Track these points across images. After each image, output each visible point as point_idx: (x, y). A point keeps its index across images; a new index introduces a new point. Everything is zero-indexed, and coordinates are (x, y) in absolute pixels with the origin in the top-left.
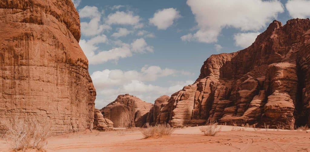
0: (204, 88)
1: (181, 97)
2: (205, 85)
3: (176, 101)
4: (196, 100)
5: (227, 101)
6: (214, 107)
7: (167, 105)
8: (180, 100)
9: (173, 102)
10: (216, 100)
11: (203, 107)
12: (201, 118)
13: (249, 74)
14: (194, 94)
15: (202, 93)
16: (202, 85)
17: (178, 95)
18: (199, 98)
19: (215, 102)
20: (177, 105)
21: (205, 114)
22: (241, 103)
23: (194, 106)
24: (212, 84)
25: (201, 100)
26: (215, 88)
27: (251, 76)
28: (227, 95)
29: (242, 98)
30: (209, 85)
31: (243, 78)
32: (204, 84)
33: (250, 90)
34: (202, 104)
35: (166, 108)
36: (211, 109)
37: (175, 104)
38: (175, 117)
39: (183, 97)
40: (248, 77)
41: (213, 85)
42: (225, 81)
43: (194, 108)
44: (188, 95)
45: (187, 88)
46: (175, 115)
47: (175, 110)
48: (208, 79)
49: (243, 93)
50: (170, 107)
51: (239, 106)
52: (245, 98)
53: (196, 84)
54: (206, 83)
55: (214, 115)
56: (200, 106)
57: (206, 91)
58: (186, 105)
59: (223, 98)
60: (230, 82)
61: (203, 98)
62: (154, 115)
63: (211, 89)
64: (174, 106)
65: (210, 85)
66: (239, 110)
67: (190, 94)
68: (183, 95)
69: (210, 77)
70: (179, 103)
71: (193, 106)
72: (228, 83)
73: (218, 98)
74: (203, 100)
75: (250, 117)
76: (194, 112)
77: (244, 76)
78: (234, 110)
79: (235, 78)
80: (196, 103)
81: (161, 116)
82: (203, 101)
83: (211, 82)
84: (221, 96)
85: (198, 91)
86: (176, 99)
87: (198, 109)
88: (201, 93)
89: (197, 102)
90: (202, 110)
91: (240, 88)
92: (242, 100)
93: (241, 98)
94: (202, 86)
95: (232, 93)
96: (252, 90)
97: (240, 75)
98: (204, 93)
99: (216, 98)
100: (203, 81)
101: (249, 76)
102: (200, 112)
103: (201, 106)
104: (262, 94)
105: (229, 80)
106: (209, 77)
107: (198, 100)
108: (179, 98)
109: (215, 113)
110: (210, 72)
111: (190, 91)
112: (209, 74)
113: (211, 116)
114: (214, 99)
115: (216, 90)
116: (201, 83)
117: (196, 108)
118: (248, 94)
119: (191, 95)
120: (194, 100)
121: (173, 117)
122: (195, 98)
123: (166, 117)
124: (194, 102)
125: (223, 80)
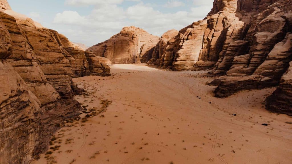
0: (215, 25)
1: (188, 36)
2: (217, 22)
3: (182, 40)
4: (205, 39)
5: (241, 41)
6: (225, 48)
7: (173, 43)
8: (187, 39)
9: (179, 41)
10: (228, 40)
11: (212, 47)
12: (210, 59)
13: (276, 6)
14: (203, 33)
15: (213, 31)
16: (213, 21)
17: (185, 33)
18: (209, 37)
19: (226, 42)
20: (182, 45)
21: (215, 55)
22: (257, 50)
23: (203, 45)
24: (225, 20)
25: (210, 40)
26: (228, 24)
27: (279, 8)
28: (243, 34)
29: (259, 45)
30: (221, 22)
31: (267, 11)
32: (215, 20)
33: (272, 32)
34: (212, 44)
35: (172, 46)
36: (221, 50)
37: (181, 44)
38: (180, 59)
39: (190, 36)
40: (274, 10)
41: (226, 22)
42: (243, 14)
43: (202, 48)
44: (196, 34)
45: (196, 25)
46: (179, 57)
47: (180, 52)
48: (221, 14)
49: (262, 36)
50: (176, 46)
51: (254, 55)
52: (263, 44)
53: (207, 20)
54: (218, 19)
55: (224, 60)
56: (209, 46)
57: (217, 28)
58: (192, 46)
59: (237, 37)
60: (249, 15)
61: (213, 36)
62: (160, 51)
63: (224, 26)
64: (180, 46)
65: (223, 21)
66: (253, 60)
67: (198, 32)
68: (190, 34)
69: (224, 11)
70: (186, 42)
71: (201, 46)
72: (247, 17)
73: (231, 37)
74: (213, 39)
75: (265, 75)
76: (201, 53)
77: (269, 8)
78: (246, 61)
79: (257, 10)
80: (205, 43)
81: (165, 56)
82: (212, 41)
83: (224, 18)
84: (236, 35)
85: (208, 29)
86: (182, 39)
87: (207, 49)
88: (211, 31)
89: (207, 41)
90: (211, 50)
91: (259, 29)
92: (259, 47)
93: (257, 43)
94: (213, 23)
95: (249, 31)
96: (276, 33)
97: (264, 4)
98: (215, 30)
99: (228, 37)
100: (215, 16)
101: (275, 8)
102: (209, 53)
103: (211, 46)
104: (288, 41)
105: (249, 13)
106: (222, 11)
107: (208, 39)
108: (186, 38)
109: (225, 57)
110: (224, 6)
111: (198, 30)
112: (223, 8)
113: (220, 60)
114: (225, 38)
115: (229, 28)
116: (212, 19)
117: (204, 48)
118: (269, 38)
119: (199, 34)
120: (202, 39)
121: (177, 59)
122: (204, 37)
123: (171, 57)
124: (203, 41)
125: (241, 13)
